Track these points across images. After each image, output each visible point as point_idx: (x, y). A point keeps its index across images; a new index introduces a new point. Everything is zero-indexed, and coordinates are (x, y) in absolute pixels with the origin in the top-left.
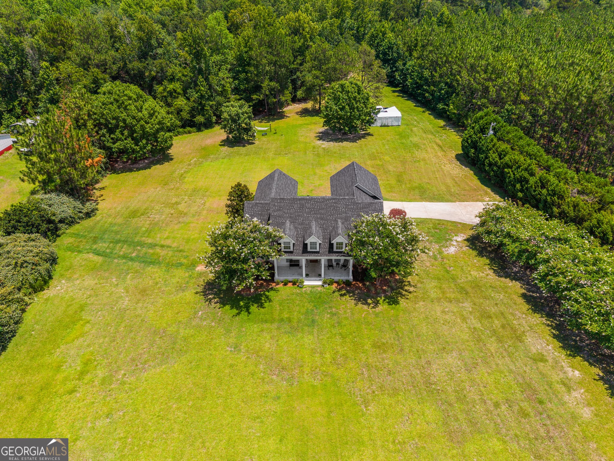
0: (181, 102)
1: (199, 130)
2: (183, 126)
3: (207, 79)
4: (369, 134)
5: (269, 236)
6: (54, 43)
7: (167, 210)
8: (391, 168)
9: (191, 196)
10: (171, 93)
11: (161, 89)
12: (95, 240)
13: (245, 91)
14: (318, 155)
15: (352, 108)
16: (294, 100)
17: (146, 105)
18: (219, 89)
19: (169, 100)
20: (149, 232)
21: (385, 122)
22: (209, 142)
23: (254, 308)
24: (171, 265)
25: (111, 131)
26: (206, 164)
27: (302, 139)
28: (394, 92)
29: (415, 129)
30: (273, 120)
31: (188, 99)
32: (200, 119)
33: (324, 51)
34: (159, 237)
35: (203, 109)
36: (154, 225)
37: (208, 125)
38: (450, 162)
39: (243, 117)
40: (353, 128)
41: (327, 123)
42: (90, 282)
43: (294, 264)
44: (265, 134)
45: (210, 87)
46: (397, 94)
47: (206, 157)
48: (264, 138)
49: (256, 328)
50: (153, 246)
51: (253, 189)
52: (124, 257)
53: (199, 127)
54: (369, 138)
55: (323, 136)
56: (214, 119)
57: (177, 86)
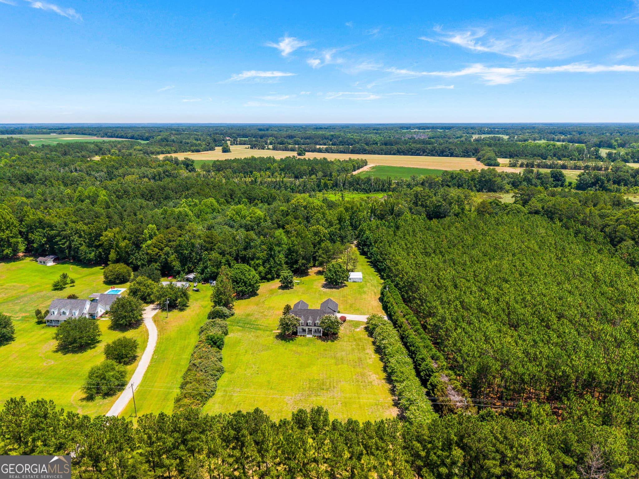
0: (261, 268)
1: (268, 281)
2: (261, 279)
3: (274, 259)
4: (346, 286)
5: (296, 319)
6: (209, 243)
7: (260, 314)
8: (349, 301)
9: (268, 310)
10: (257, 265)
11: (253, 262)
12: (237, 323)
13: (291, 263)
14: (320, 295)
15: (336, 275)
16: (314, 266)
17: (252, 273)
18: (279, 263)
19: (256, 268)
20: (255, 321)
21: (355, 280)
22: (273, 287)
23: (291, 341)
24: (264, 330)
25: (238, 283)
26: (273, 297)
27: (315, 287)
28: (368, 262)
29: (368, 284)
30: (303, 277)
31: (265, 267)
32: (269, 276)
33: (327, 247)
34: (259, 323)
35: (271, 272)
36: (256, 319)
37: (273, 279)
38: (375, 300)
39: (289, 277)
40: (337, 283)
41: (326, 280)
42: (240, 334)
43: (304, 330)
44: (298, 284)
45: (275, 262)
46: (369, 263)
47: (272, 294)
48: (298, 286)
49: (291, 345)
50: (258, 325)
51: (292, 307)
52: (249, 328)
53: (269, 280)
54: (345, 288)
55: (324, 286)
56: (275, 276)
57: (260, 262)
